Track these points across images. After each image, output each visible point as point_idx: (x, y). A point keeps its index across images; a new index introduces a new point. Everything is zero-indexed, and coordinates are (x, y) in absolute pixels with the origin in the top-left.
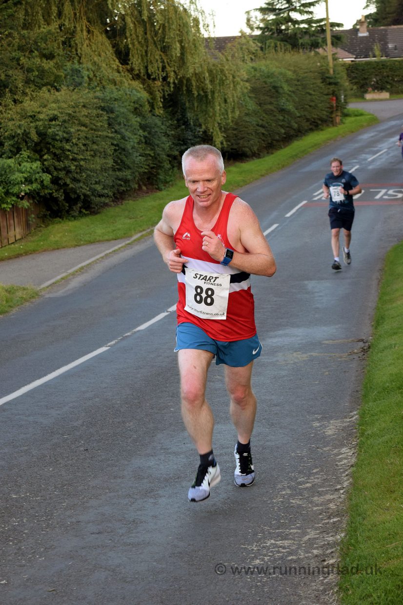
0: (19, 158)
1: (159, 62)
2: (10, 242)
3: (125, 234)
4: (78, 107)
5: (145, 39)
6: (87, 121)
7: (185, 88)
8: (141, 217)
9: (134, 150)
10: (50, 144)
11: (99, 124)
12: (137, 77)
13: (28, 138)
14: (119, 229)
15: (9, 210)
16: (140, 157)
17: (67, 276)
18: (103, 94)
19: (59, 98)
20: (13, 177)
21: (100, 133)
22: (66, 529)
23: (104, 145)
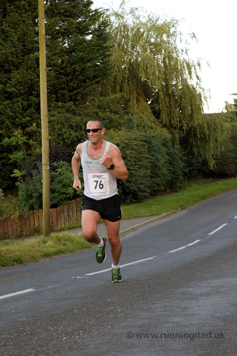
1: (178, 118)
3: (157, 213)
4: (131, 140)
5: (170, 105)
6: (136, 148)
7: (192, 133)
8: (167, 205)
9: (163, 166)
11: (143, 150)
12: (165, 126)
14: (154, 210)
16: (166, 171)
17: (124, 232)
18: (146, 133)
19: (121, 134)
21: (143, 155)
22: (144, 310)
23: (145, 163)
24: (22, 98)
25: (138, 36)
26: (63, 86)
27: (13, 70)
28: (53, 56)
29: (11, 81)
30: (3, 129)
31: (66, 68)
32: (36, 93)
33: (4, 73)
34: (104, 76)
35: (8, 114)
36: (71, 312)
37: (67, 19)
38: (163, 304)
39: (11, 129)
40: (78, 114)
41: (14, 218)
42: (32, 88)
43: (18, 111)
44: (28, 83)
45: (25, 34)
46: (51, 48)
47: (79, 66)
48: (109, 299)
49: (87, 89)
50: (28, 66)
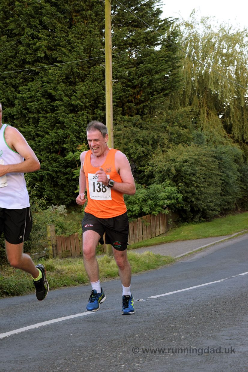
0: (164, 184)
2: (156, 236)
3: (227, 233)
4: (201, 155)
5: (243, 118)
6: (206, 164)
8: (238, 224)
9: (234, 184)
10: (183, 176)
11: (213, 166)
12: (237, 141)
13: (170, 172)
14: (224, 230)
15: (156, 215)
16: (238, 189)
17: (192, 253)
18: (216, 149)
19: (190, 150)
20: (159, 195)
21: (214, 172)
22: (209, 337)
23: (216, 180)
24: (88, 111)
25: (209, 46)
26: (130, 98)
27: (78, 82)
28: (120, 67)
29: (76, 93)
30: (67, 143)
31: (133, 81)
32: (101, 105)
33: (70, 85)
34: (172, 89)
35: (73, 128)
36: (131, 337)
37: (135, 29)
38: (230, 331)
39: (76, 143)
40: (145, 128)
41: (78, 235)
42: (98, 101)
43: (83, 125)
44: (93, 95)
45: (92, 45)
46: (118, 59)
47: (147, 77)
48: (172, 324)
49: (155, 102)
50: (93, 78)
